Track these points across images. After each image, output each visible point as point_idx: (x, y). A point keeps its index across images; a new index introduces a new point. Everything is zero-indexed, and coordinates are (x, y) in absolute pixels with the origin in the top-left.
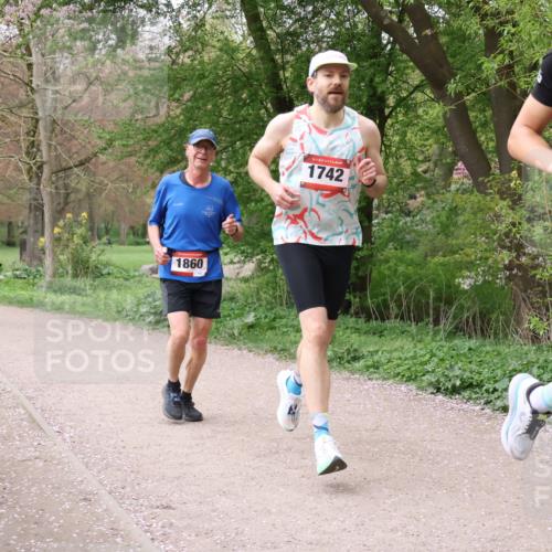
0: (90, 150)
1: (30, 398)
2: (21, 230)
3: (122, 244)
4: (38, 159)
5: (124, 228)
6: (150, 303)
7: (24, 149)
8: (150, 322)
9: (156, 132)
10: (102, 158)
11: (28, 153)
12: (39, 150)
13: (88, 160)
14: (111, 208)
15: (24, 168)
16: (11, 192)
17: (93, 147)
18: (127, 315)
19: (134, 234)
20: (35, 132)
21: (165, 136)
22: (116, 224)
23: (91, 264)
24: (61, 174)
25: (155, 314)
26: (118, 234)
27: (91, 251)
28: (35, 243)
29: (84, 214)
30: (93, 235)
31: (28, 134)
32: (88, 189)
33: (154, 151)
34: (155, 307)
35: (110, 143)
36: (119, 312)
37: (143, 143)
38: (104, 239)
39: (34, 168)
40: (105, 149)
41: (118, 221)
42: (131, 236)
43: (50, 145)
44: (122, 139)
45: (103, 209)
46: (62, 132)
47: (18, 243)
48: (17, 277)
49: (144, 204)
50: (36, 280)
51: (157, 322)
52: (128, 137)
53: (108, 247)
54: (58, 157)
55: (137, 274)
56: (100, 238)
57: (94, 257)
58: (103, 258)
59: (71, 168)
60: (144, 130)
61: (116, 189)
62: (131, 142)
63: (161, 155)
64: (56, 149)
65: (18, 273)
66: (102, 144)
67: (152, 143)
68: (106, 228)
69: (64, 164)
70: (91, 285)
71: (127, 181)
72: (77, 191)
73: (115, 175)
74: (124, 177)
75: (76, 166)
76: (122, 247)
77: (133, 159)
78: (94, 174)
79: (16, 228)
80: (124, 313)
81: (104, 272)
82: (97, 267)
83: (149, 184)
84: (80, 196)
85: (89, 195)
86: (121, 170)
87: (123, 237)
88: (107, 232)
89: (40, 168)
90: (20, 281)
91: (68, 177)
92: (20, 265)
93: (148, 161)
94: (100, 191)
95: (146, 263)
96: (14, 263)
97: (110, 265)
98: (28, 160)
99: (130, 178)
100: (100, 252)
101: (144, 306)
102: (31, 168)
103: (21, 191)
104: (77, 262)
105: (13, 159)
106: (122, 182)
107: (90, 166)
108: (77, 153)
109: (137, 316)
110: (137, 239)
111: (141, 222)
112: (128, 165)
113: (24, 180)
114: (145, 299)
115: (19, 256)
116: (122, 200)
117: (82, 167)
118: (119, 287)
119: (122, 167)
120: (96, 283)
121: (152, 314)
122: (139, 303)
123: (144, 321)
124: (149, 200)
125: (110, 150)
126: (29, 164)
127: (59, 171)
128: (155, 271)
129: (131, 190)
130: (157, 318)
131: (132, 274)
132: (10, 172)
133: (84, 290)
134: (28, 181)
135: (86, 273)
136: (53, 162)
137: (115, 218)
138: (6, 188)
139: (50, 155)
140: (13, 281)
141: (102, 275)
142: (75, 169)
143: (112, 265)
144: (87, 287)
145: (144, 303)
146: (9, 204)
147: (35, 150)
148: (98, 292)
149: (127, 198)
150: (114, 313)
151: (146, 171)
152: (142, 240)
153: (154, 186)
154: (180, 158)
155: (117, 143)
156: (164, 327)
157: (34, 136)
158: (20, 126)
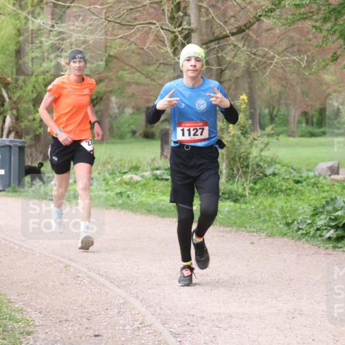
0: (252, 13)
3: (292, 135)
4: (185, 26)
5: (295, 114)
6: (329, 212)
7: (167, 14)
8: (330, 238)
10: (267, 22)
11: (172, 19)
12: (186, 14)
13: (248, 26)
15: (167, 37)
16: (152, 68)
17: (255, 8)
18: (299, 229)
19: (307, 123)
22: (283, 110)
23: (252, 162)
24: (213, 45)
25: (336, 227)
26: (286, 122)
27: (251, 145)
29: (244, 97)
30: (253, 124)
32: (248, 63)
34: (336, 219)
36: (288, 225)
38: (269, 129)
39: (180, 38)
40: (272, 11)
41: (287, 105)
42: (304, 125)
43: (200, 7)
45: (266, 91)
47: (157, 134)
48: (157, 178)
49: (321, 82)
51: (339, 239)
53: (274, 140)
54: (210, 23)
55: (311, 174)
56: (262, 128)
57: (255, 152)
58: (265, 153)
59: (227, 36)
61: (285, 63)
64: (208, 13)
65: (158, 172)
66: (266, 3)
68: (271, 114)
69: (217, 33)
70: (252, 189)
71: (299, 52)
72: (235, 66)
73: (284, 45)
74: (293, 47)
75: (233, 34)
76: (291, 139)
77: (308, 24)
78: (257, 44)
80: (295, 226)
81: (269, 172)
82: (258, 166)
83: (329, 56)
84: (238, 73)
85: (249, 73)
86: (292, 38)
87: (293, 126)
88: (272, 120)
89: (187, 37)
91: (222, 49)
92: (160, 162)
93: (329, 25)
94: (264, 66)
95: (324, 161)
96: (153, 160)
97: (276, 163)
98: (171, 28)
99: (303, 49)
100: (263, 146)
101: (322, 217)
102: (176, 37)
103: (162, 66)
104: (233, 159)
105: (153, 27)
106: (292, 53)
107: (251, 33)
108: (233, 16)
109: (312, 231)
110: (310, 129)
111: (318, 106)
112: (302, 32)
113: (167, 52)
114: (323, 207)
115: (159, 151)
116: (293, 78)
117: (240, 36)
118: (287, 192)
119: (292, 34)
120: (257, 187)
121: (332, 227)
122: (316, 213)
123: (321, 236)
124: (328, 77)
125: (278, 12)
126: (173, 32)
127: (211, 41)
128: (334, 170)
129: (304, 64)
130: (340, 232)
131: (305, 174)
132: (149, 44)
133: (243, 196)
134: (172, 55)
135: (245, 173)
136: (204, 30)
137: (283, 102)
138: (143, 64)
139: (200, 20)
140: (152, 183)
141: (266, 176)
142: (232, 38)
143: (279, 163)
144: (247, 193)
145: (322, 213)
146: (147, 85)
147: (181, 14)
148: (260, 198)
149: (298, 74)
150: (281, 226)
151: (326, 38)
152: (317, 130)
153: (335, 58)
155: (287, 3)
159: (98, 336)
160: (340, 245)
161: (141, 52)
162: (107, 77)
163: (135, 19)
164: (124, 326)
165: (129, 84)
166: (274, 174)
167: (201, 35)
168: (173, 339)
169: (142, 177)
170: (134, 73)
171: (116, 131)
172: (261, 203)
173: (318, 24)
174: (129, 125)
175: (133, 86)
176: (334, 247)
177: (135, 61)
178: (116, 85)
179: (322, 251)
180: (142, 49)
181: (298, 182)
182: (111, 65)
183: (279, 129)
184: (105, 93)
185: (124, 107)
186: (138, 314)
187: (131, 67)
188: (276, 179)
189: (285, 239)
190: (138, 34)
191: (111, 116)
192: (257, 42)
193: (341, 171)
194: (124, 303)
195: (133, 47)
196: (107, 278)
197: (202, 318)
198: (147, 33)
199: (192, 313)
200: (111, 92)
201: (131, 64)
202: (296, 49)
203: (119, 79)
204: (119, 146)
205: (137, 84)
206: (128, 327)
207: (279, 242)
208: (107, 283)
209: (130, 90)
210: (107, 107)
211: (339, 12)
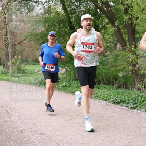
1: (6, 105)
2: (3, 61)
4: (8, 42)
5: (30, 60)
7: (4, 39)
8: (38, 85)
9: (38, 35)
10: (24, 42)
11: (5, 40)
12: (8, 40)
13: (21, 42)
14: (27, 55)
15: (4, 44)
17: (22, 39)
18: (32, 83)
20: (7, 35)
21: (41, 36)
23: (22, 70)
24: (14, 46)
25: (39, 83)
26: (29, 62)
27: (22, 66)
28: (7, 64)
29: (20, 57)
30: (22, 62)
31: (5, 35)
32: (21, 50)
33: (38, 40)
34: (39, 81)
35: (26, 38)
36: (29, 82)
37: (35, 38)
38: (25, 63)
39: (7, 44)
40: (25, 39)
42: (32, 62)
43: (11, 38)
44: (29, 37)
45: (25, 55)
46: (14, 35)
47: (2, 64)
48: (2, 73)
49: (36, 54)
50: (7, 74)
52: (31, 36)
53: (26, 65)
54: (13, 41)
55: (34, 72)
57: (22, 68)
58: (25, 68)
59: (16, 44)
60: (35, 34)
61: (28, 50)
62: (32, 38)
64: (12, 39)
65: (2, 72)
66: (24, 38)
67: (38, 38)
68: (26, 60)
69: (14, 43)
70: (22, 75)
71: (31, 48)
72: (18, 50)
73: (28, 46)
74: (30, 47)
75: (18, 44)
76: (30, 65)
77: (33, 42)
78: (22, 46)
81: (25, 72)
82: (23, 70)
84: (19, 52)
85: (21, 52)
86: (30, 45)
87: (30, 63)
88: (26, 61)
89: (8, 44)
90: (3, 74)
91: (15, 47)
92: (3, 70)
93: (37, 43)
94: (24, 50)
95: (37, 69)
96: (2, 69)
98: (5, 42)
102: (6, 44)
103: (3, 50)
104: (18, 69)
105: (1, 42)
106: (30, 48)
107: (21, 44)
108: (18, 40)
109: (34, 83)
110: (34, 63)
111: (35, 59)
112: (31, 44)
113: (4, 47)
115: (3, 68)
116: (30, 53)
117: (19, 44)
118: (29, 76)
120: (23, 75)
122: (35, 80)
123: (36, 85)
124: (37, 53)
125: (26, 40)
127: (13, 45)
129: (32, 50)
131: (33, 72)
133: (20, 77)
135: (21, 72)
137: (28, 58)
139: (11, 41)
142: (17, 45)
143: (27, 70)
144: (21, 76)
147: (7, 40)
148: (24, 77)
149: (31, 52)
151: (36, 45)
152: (35, 63)
153: (38, 49)
154: (45, 42)
155: (28, 38)
156: (41, 86)
157: (6, 36)
158: (3, 33)
167: (11, 44)
173: (35, 42)
176: (39, 87)
189: (29, 85)
193: (40, 71)
211: (39, 40)
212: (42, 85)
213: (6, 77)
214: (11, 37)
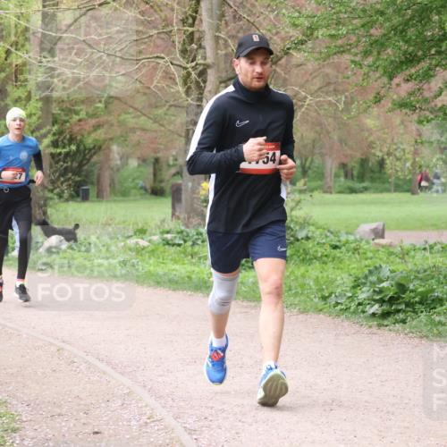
1: (191, 432)
2: (173, 171)
3: (328, 191)
4: (199, 60)
5: (331, 166)
6: (373, 284)
7: (178, 46)
8: (374, 314)
9: (382, 13)
10: (297, 56)
11: (184, 52)
12: (200, 47)
14: (312, 135)
15: (178, 74)
16: (160, 111)
17: (283, 39)
18: (337, 304)
19: (346, 176)
20: (194, 19)
21: (396, 20)
22: (317, 161)
25: (382, 301)
26: (321, 175)
28: (194, 190)
31: (184, 21)
33: (380, 44)
34: (381, 291)
35: (310, 32)
36: (324, 298)
37: (362, 31)
38: (300, 184)
39: (194, 75)
40: (302, 42)
41: (322, 155)
42: (342, 179)
43: (217, 38)
44: (327, 26)
46: (236, 17)
47: (167, 187)
48: (167, 243)
49: (362, 128)
50: (196, 249)
51: (385, 315)
52: (338, 23)
53: (306, 197)
55: (351, 238)
56: (293, 182)
58: (296, 213)
60: (364, 11)
61: (319, 104)
62: (344, 30)
63: (389, 50)
65: (169, 236)
66: (296, 34)
67: (376, 32)
73: (318, 83)
74: (330, 86)
76: (328, 196)
77: (347, 57)
78: (285, 82)
79: (165, 167)
80: (332, 300)
81: (301, 235)
83: (371, 97)
86: (327, 75)
87: (330, 181)
88: (305, 172)
89: (202, 74)
90: (173, 249)
92: (172, 224)
93: (370, 60)
95: (366, 221)
96: (163, 221)
97: (309, 224)
98: (183, 63)
99: (340, 88)
100: (294, 204)
101: (364, 289)
102: (189, 74)
103: (173, 108)
105: (161, 61)
106: (327, 93)
107: (278, 70)
109: (353, 306)
110: (350, 184)
111: (358, 156)
112: (337, 67)
113: (178, 92)
114: (366, 277)
115: (169, 211)
116: (329, 122)
118: (323, 259)
119: (328, 70)
121: (376, 301)
122: (357, 285)
123: (363, 312)
124: (370, 122)
125: (310, 44)
126: (185, 68)
128: (379, 233)
129: (341, 107)
130: (385, 307)
131: (343, 238)
132: (158, 82)
134: (183, 95)
136: (222, 66)
137: (317, 151)
138: (150, 106)
139: (217, 54)
140: (161, 248)
141: (298, 240)
143: (313, 225)
145: (364, 284)
146: (156, 131)
147: (194, 46)
149: (335, 118)
150: (316, 300)
151: (367, 75)
152: (358, 185)
153: (378, 100)
154: (420, 53)
155: (320, 33)
156: (397, 322)
157: (192, 25)
158: (172, 10)
159: (97, 433)
160: (386, 322)
161: (147, 91)
162: (107, 122)
163: (140, 52)
164: (129, 421)
165: (133, 130)
166: (307, 238)
167: (218, 71)
168: (188, 437)
169: (150, 241)
170: (139, 117)
171: (117, 186)
172: (292, 272)
173: (357, 59)
174: (134, 180)
175: (138, 133)
176: (380, 326)
177: (140, 102)
178: (117, 131)
179: (365, 330)
180: (149, 88)
181: (335, 247)
182: (111, 107)
183: (314, 184)
184: (105, 141)
185: (127, 159)
186: (146, 406)
187: (135, 109)
188: (310, 244)
189: (321, 316)
190: (144, 71)
191: (112, 169)
192: (285, 80)
193: (387, 234)
194: (128, 394)
195: (138, 85)
196: (108, 363)
197: (223, 411)
198: (155, 69)
199: (210, 405)
200: (111, 139)
201: (136, 106)
202: (331, 88)
203: (122, 124)
204: (122, 205)
205: (143, 130)
206: (133, 422)
207: (314, 319)
208: (108, 369)
209: (134, 137)
210: (108, 158)
211: (382, 45)
212: (401, 316)
213: (189, 268)
214: (218, 29)
